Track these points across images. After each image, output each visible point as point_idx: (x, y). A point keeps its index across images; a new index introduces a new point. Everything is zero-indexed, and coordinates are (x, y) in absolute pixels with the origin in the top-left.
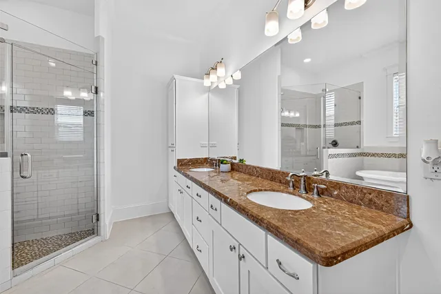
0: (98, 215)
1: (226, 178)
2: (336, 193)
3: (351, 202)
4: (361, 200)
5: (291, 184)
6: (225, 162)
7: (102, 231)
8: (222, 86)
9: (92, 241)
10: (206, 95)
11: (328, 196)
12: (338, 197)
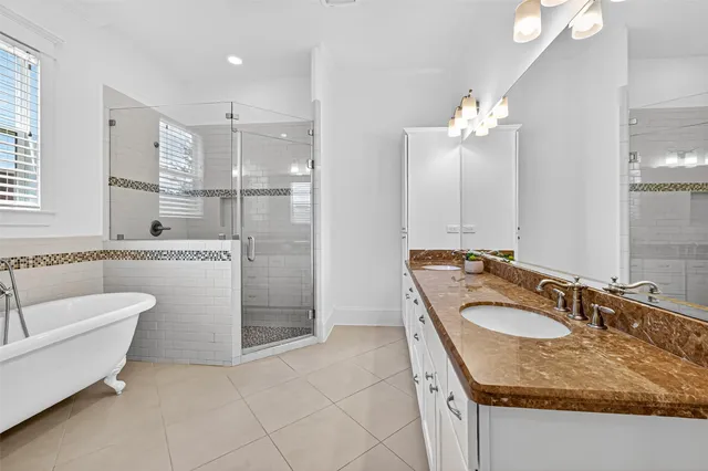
0: (314, 311)
1: (475, 284)
2: (636, 325)
3: (662, 346)
4: (682, 346)
5: (560, 301)
6: (472, 257)
7: (318, 331)
8: (482, 131)
9: (307, 340)
10: (457, 150)
11: (623, 330)
12: (639, 334)
